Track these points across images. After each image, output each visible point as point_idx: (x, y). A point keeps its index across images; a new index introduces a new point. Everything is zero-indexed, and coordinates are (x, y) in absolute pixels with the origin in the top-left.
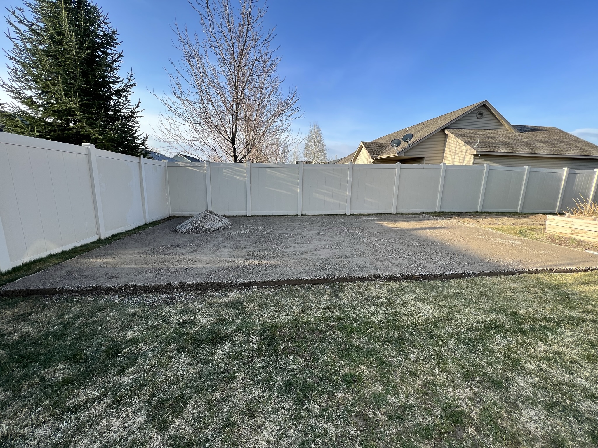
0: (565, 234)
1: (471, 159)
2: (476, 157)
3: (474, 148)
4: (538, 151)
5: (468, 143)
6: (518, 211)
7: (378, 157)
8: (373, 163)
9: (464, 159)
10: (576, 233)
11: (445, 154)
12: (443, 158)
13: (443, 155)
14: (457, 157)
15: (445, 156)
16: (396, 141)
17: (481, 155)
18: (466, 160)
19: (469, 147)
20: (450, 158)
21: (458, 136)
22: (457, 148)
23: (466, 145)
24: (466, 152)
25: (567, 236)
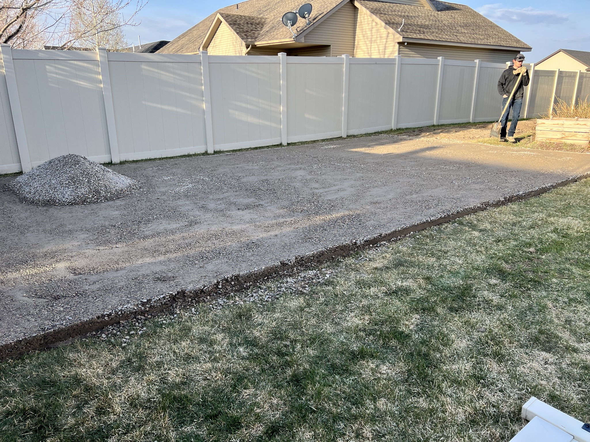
0: (556, 140)
1: (395, 50)
2: (401, 47)
3: (398, 32)
4: (462, 39)
5: (389, 23)
6: (471, 121)
7: (256, 43)
8: (248, 53)
9: (385, 49)
10: (567, 137)
11: (356, 41)
12: (354, 47)
13: (354, 43)
14: (374, 45)
15: (356, 43)
16: (289, 15)
17: (408, 43)
18: (389, 50)
19: (391, 30)
20: (364, 48)
21: (375, 12)
22: (374, 30)
23: (388, 26)
24: (387, 39)
25: (558, 141)
